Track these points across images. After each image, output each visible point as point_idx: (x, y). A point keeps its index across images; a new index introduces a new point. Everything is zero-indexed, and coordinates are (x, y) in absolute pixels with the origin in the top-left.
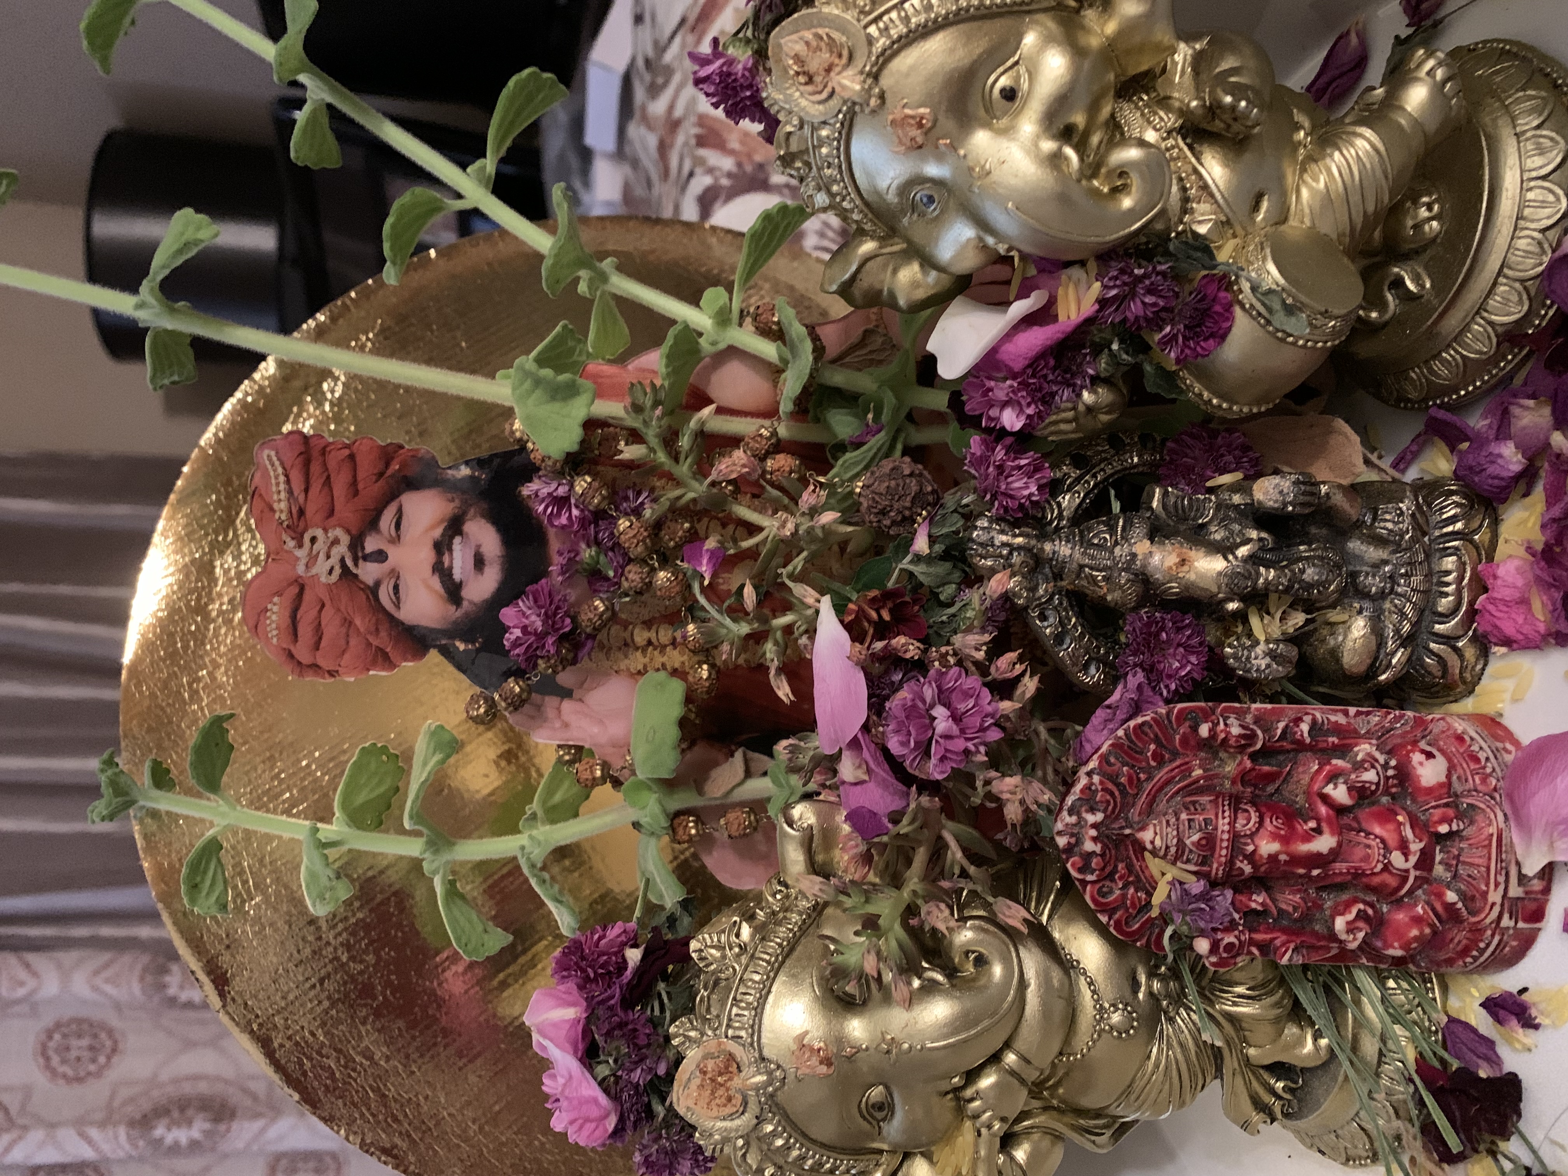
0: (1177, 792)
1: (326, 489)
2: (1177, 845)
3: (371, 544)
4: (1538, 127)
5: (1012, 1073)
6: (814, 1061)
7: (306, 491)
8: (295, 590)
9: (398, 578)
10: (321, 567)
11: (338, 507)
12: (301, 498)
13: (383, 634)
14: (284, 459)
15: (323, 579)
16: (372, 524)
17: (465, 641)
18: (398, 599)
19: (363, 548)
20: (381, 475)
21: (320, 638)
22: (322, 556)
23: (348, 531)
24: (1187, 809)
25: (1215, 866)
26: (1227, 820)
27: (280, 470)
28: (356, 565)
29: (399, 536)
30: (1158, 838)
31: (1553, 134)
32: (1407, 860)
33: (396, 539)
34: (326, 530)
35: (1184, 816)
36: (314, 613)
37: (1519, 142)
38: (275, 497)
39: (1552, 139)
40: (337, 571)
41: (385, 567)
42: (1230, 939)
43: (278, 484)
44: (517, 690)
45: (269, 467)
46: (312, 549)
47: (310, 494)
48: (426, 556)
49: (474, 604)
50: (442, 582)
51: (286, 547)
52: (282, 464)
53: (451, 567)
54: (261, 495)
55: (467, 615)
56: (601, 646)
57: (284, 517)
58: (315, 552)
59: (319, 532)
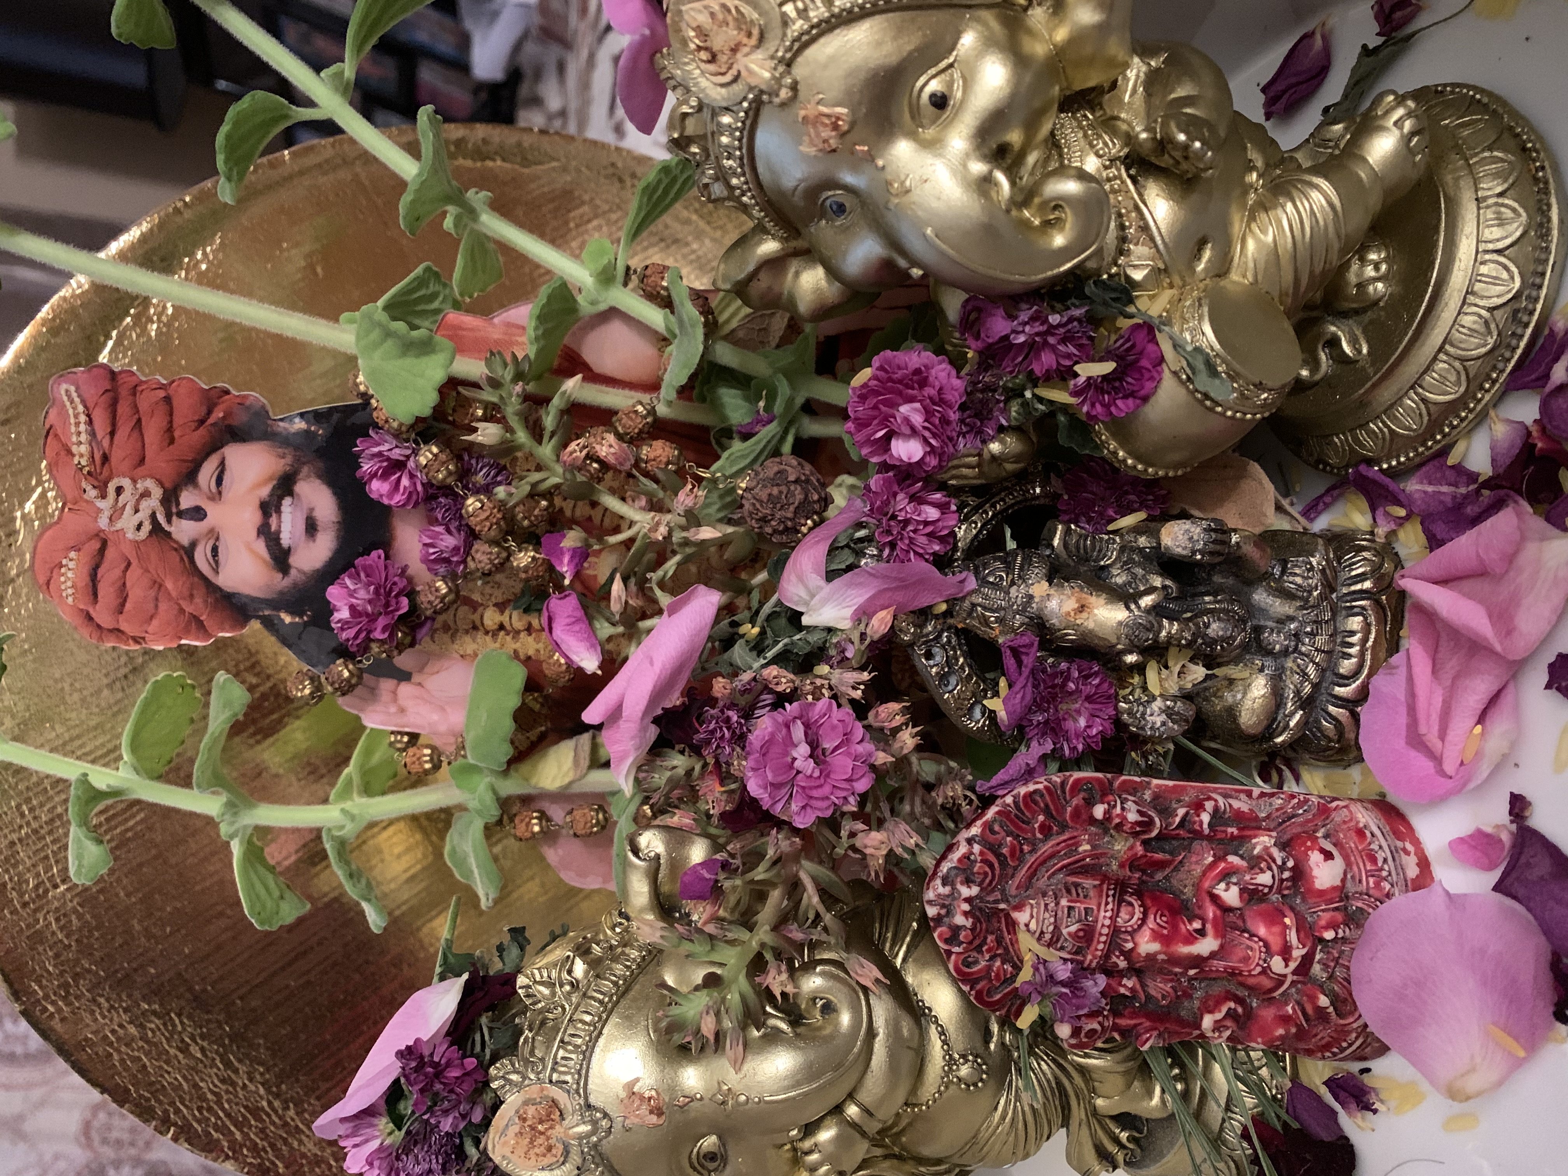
0: (1061, 869)
1: (136, 434)
2: (1053, 933)
3: (187, 500)
4: (1501, 195)
5: (854, 1125)
6: (644, 1110)
7: (112, 434)
8: (96, 545)
9: (217, 539)
10: (127, 522)
11: (149, 454)
12: (106, 443)
13: (198, 600)
14: (86, 396)
15: (130, 535)
16: (190, 477)
17: (292, 613)
18: (217, 562)
19: (178, 504)
20: (202, 422)
21: (125, 600)
22: (129, 509)
23: (161, 483)
24: (1069, 891)
25: (1089, 957)
26: (1109, 913)
27: (81, 408)
28: (169, 521)
29: (220, 493)
30: (1034, 921)
31: (1515, 205)
32: (1287, 966)
33: (217, 495)
34: (134, 481)
35: (1064, 902)
36: (118, 572)
37: (1479, 208)
38: (74, 439)
39: (1514, 210)
40: (147, 527)
41: (203, 526)
42: (1092, 1025)
43: (77, 424)
44: (346, 674)
45: (68, 404)
46: (117, 500)
47: (117, 437)
48: (251, 517)
49: (304, 573)
50: (267, 546)
51: (85, 496)
52: (83, 402)
53: (278, 532)
54: (56, 435)
55: (295, 585)
56: (446, 628)
57: (84, 462)
58: (120, 504)
59: (126, 482)
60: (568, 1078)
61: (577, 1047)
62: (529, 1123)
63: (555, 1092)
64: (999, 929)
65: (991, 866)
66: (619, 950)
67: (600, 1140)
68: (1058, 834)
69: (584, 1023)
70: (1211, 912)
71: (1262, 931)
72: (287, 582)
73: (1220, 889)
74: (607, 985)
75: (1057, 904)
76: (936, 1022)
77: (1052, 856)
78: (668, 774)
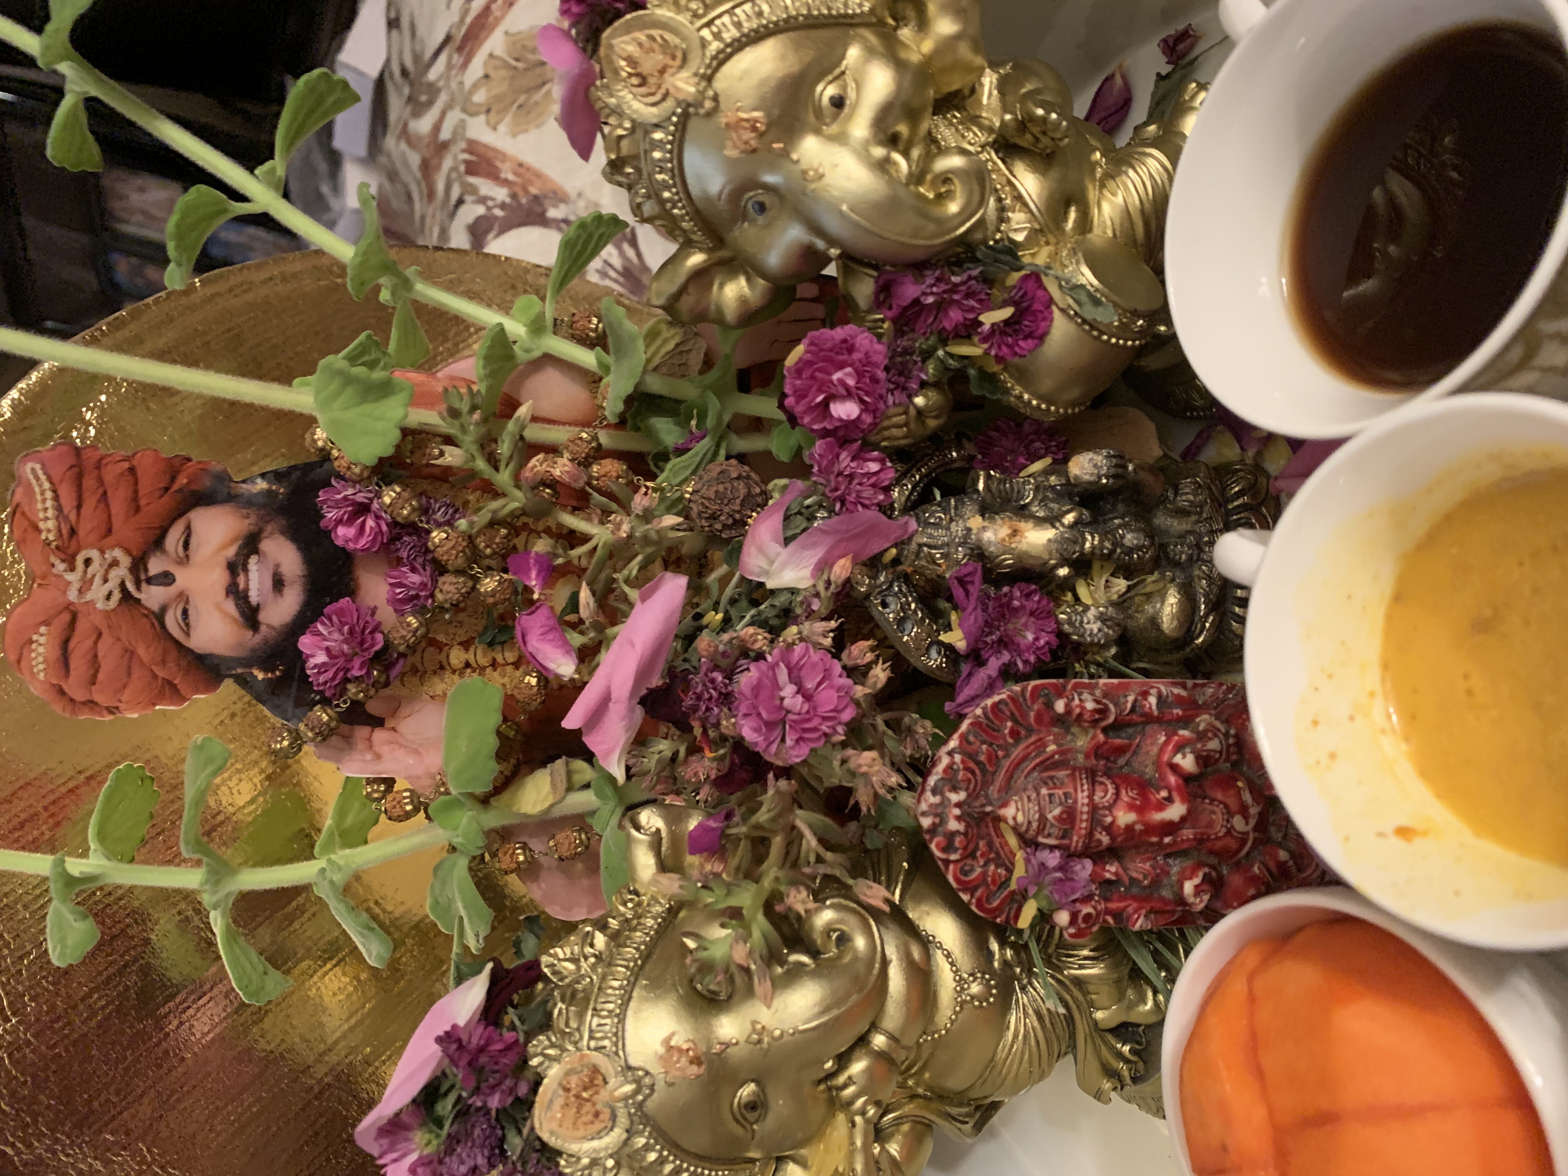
0: (1034, 768)
1: (102, 505)
2: (1039, 820)
3: (155, 566)
5: (882, 1054)
6: (684, 1062)
7: (79, 507)
8: (65, 618)
9: (187, 602)
10: (97, 593)
11: (117, 523)
12: (73, 517)
13: (171, 665)
14: (52, 471)
15: (100, 605)
16: (158, 543)
17: (265, 670)
18: (187, 625)
19: (146, 570)
20: (167, 489)
21: (97, 671)
22: (98, 580)
23: (128, 552)
24: (1046, 783)
25: (1075, 838)
26: (1086, 793)
27: (47, 485)
28: (138, 589)
29: (187, 557)
30: (1020, 813)
32: (1246, 824)
33: (185, 560)
34: (102, 552)
35: (1044, 791)
36: (89, 643)
38: (41, 515)
40: (117, 596)
41: (172, 590)
42: (1087, 909)
43: (44, 500)
44: (325, 718)
45: (34, 481)
46: (85, 572)
47: (84, 511)
48: (219, 577)
49: (273, 628)
50: (237, 605)
51: (54, 571)
52: (50, 479)
53: (247, 590)
54: (23, 514)
55: (266, 641)
56: (415, 670)
57: (51, 537)
58: (89, 576)
59: (94, 554)
60: (606, 1043)
61: (610, 1012)
62: (573, 1092)
63: (597, 1058)
64: (989, 835)
65: (973, 772)
66: (635, 922)
67: (645, 1100)
68: (1027, 737)
69: (614, 988)
70: (1172, 779)
71: (1219, 796)
72: (258, 638)
73: (1178, 759)
74: (630, 952)
75: (1038, 794)
76: (941, 948)
77: (1024, 759)
78: (657, 756)
